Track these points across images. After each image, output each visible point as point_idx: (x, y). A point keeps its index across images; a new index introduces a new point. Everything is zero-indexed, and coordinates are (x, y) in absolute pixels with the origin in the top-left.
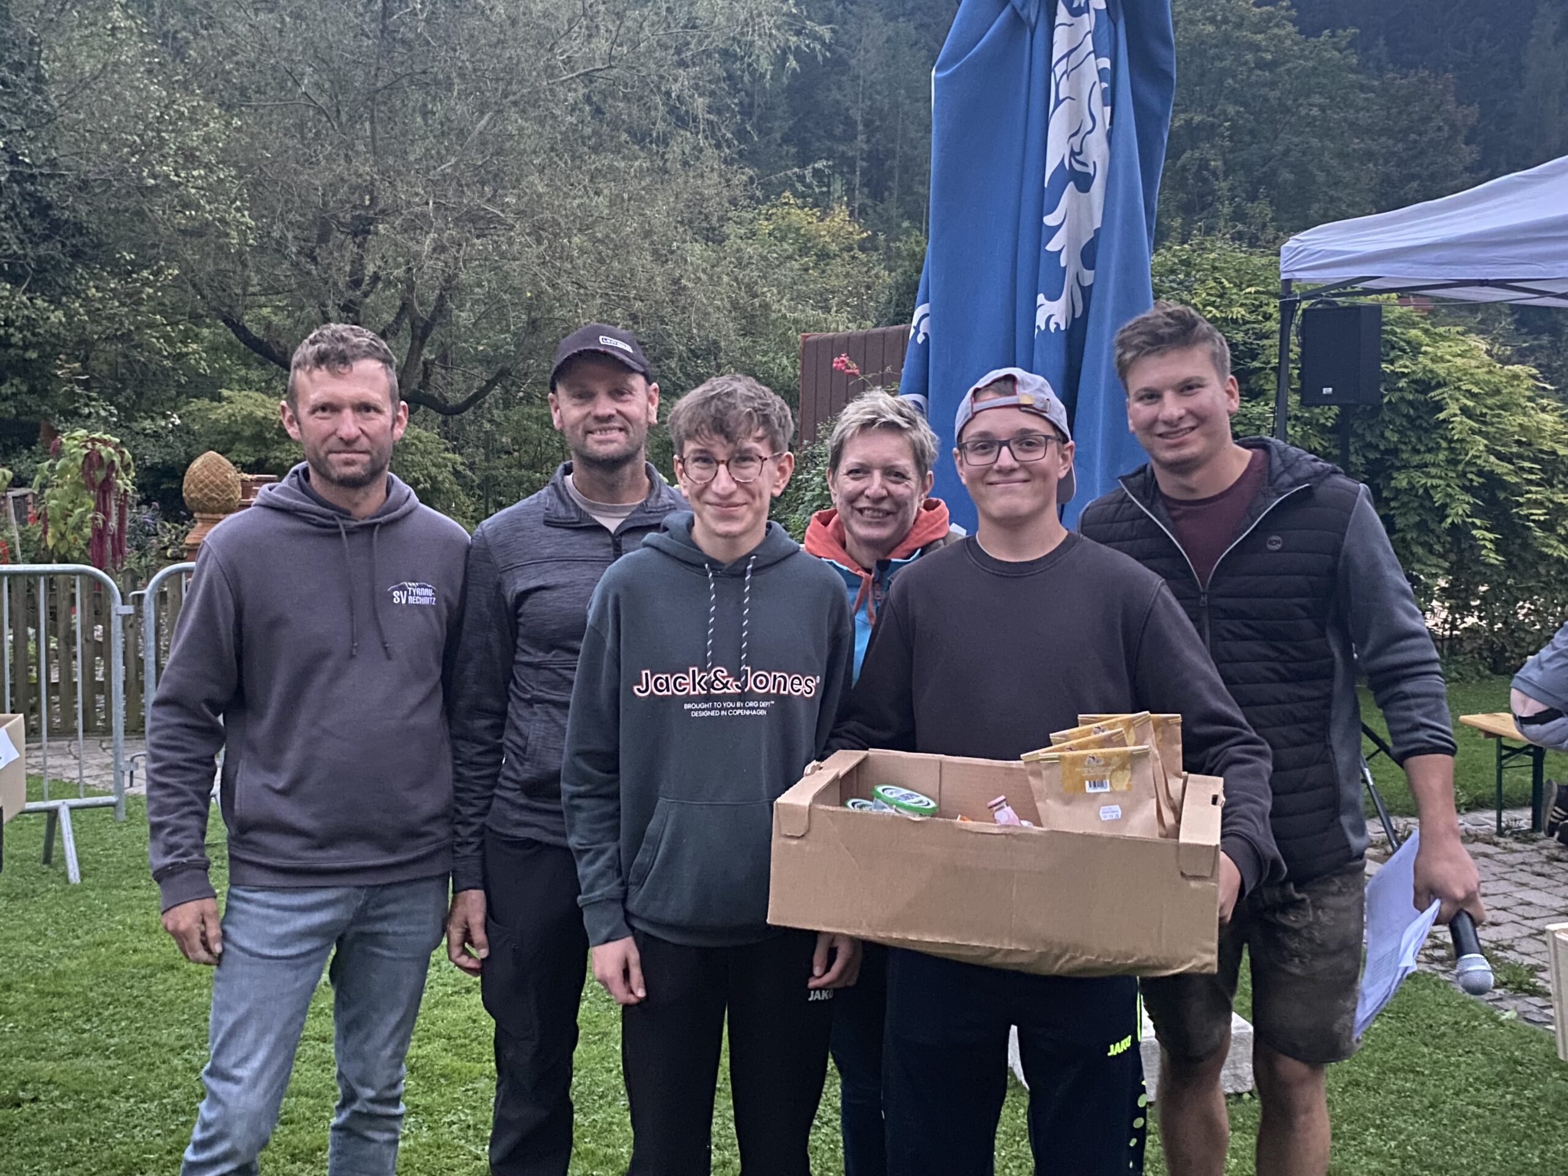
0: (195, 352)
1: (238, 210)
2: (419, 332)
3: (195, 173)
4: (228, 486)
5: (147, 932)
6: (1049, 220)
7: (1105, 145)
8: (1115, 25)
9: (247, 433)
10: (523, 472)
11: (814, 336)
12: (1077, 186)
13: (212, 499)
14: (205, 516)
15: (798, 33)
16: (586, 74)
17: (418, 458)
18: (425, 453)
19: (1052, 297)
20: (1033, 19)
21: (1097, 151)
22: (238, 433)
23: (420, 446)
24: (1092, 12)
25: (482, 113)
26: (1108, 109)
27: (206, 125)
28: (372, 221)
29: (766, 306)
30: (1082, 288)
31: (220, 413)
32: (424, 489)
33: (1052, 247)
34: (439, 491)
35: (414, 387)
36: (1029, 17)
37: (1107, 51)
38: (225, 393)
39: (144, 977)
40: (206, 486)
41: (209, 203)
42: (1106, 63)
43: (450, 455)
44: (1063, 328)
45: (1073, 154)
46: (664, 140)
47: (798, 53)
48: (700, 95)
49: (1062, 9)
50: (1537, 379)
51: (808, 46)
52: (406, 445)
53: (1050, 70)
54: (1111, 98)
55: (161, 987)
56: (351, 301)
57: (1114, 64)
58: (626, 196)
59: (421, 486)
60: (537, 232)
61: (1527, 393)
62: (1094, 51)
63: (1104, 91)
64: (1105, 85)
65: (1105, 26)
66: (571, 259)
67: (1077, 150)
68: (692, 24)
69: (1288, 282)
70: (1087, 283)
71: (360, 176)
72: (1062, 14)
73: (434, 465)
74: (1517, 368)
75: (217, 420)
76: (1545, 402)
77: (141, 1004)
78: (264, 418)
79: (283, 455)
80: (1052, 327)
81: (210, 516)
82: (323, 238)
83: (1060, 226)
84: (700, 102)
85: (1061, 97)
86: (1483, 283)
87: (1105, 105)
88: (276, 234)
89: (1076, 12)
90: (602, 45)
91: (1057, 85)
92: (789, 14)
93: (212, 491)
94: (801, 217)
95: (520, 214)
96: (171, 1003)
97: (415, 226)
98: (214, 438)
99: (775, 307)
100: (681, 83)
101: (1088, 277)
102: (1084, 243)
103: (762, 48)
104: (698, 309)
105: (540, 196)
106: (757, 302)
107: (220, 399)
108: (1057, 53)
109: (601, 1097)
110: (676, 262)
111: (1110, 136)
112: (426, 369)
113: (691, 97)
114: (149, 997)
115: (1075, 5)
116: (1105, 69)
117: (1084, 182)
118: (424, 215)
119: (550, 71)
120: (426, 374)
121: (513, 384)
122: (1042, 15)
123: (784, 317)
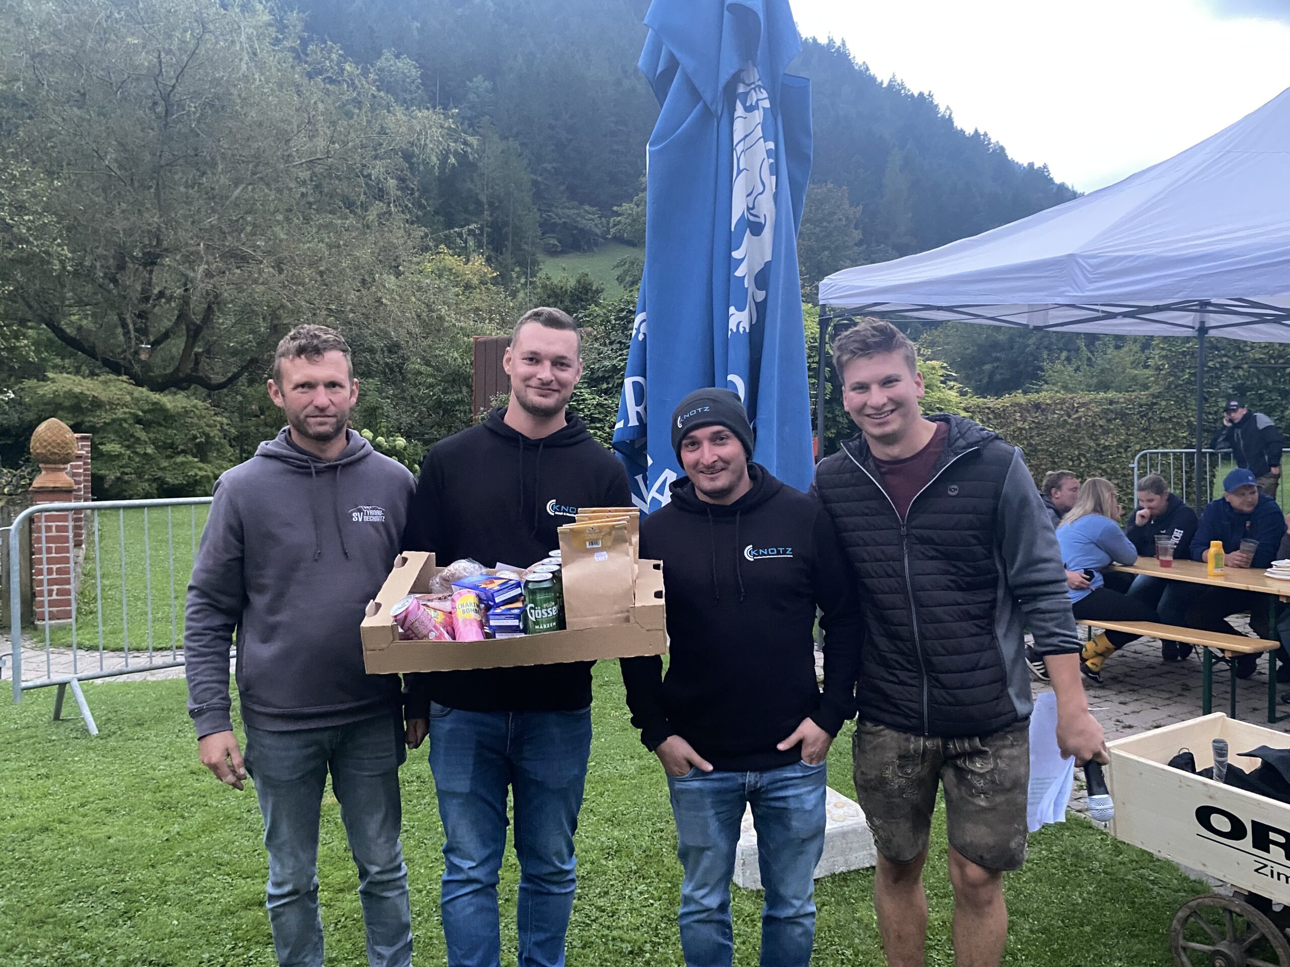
0: (26, 346)
1: (59, 245)
2: (192, 333)
3: (26, 218)
4: (67, 444)
5: (21, 798)
6: (736, 254)
7: (772, 203)
8: (776, 119)
9: (67, 404)
10: (268, 429)
11: (482, 339)
12: (751, 232)
13: (55, 453)
14: (48, 466)
15: (455, 141)
16: (311, 161)
17: (195, 420)
18: (201, 417)
19: (740, 309)
20: (719, 113)
21: (766, 208)
22: (61, 404)
23: (197, 412)
24: (761, 110)
25: (236, 186)
26: (774, 177)
27: (34, 184)
28: (159, 256)
29: (441, 318)
30: (756, 303)
31: (46, 389)
32: (201, 442)
33: (739, 273)
34: (212, 444)
35: (189, 371)
36: (716, 111)
37: (772, 137)
38: (50, 375)
39: (23, 840)
40: (50, 444)
41: (35, 239)
42: (771, 145)
43: (219, 419)
44: (747, 331)
45: (749, 209)
46: (365, 207)
47: (456, 154)
48: (392, 178)
49: (739, 106)
50: (947, 370)
51: (462, 149)
52: (186, 412)
53: (732, 149)
54: (775, 170)
55: (39, 848)
56: (143, 311)
57: (776, 146)
58: (341, 243)
59: (198, 441)
60: (279, 266)
61: (942, 378)
62: (763, 137)
63: (771, 165)
64: (771, 161)
65: (770, 119)
66: (303, 284)
67: (751, 206)
68: (383, 131)
69: (824, 306)
70: (759, 300)
71: (149, 225)
72: (739, 110)
73: (207, 425)
74: (934, 363)
75: (44, 395)
76: (952, 383)
77: (23, 865)
78: (81, 393)
79: (95, 420)
80: (741, 330)
81: (53, 466)
82: (121, 267)
83: (743, 259)
84: (392, 183)
85: (741, 168)
86: (939, 308)
87: (771, 174)
88: (87, 263)
89: (749, 109)
90: (321, 143)
91: (738, 160)
92: (449, 128)
93: (53, 447)
94: (451, 261)
95: (268, 253)
96: (50, 862)
97: (191, 260)
98: (41, 407)
99: (447, 318)
100: (377, 170)
101: (760, 296)
102: (757, 271)
103: (432, 149)
104: (394, 319)
105: (281, 241)
106: (435, 315)
107: (45, 379)
108: (737, 138)
109: (419, 915)
110: (377, 287)
111: (776, 197)
112: (196, 359)
113: (386, 179)
114: (29, 858)
115: (748, 104)
116: (771, 149)
117: (757, 229)
118: (198, 253)
119: (288, 158)
120: (197, 363)
121: (260, 368)
122: (725, 108)
123: (454, 325)
